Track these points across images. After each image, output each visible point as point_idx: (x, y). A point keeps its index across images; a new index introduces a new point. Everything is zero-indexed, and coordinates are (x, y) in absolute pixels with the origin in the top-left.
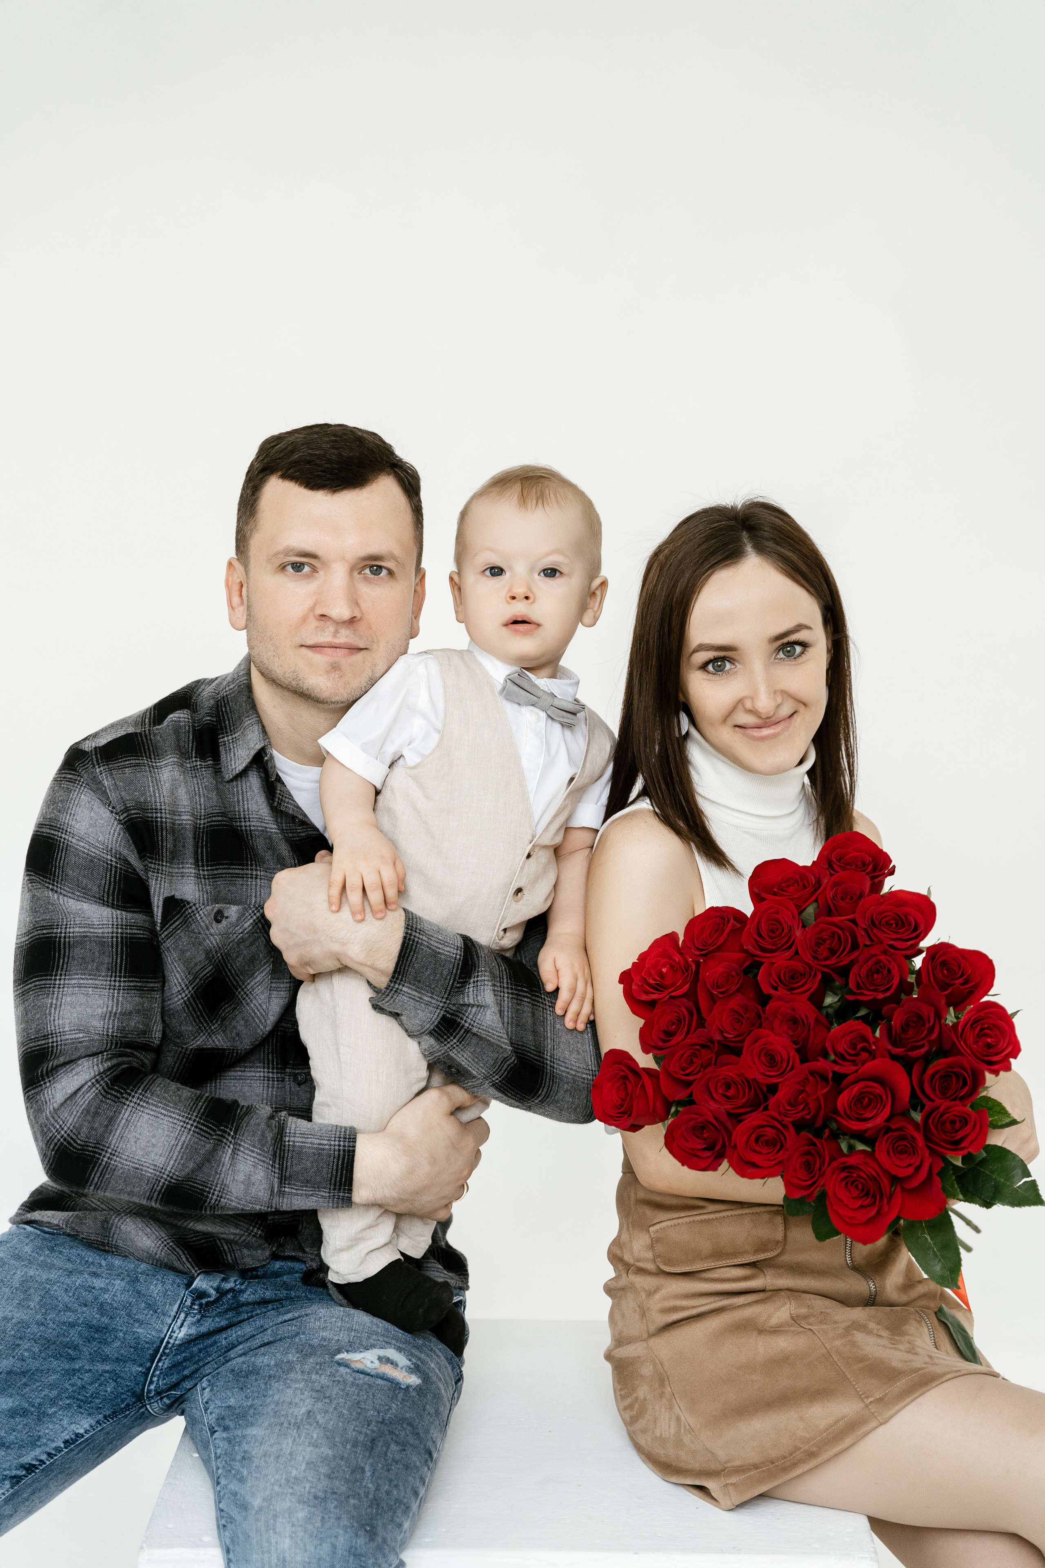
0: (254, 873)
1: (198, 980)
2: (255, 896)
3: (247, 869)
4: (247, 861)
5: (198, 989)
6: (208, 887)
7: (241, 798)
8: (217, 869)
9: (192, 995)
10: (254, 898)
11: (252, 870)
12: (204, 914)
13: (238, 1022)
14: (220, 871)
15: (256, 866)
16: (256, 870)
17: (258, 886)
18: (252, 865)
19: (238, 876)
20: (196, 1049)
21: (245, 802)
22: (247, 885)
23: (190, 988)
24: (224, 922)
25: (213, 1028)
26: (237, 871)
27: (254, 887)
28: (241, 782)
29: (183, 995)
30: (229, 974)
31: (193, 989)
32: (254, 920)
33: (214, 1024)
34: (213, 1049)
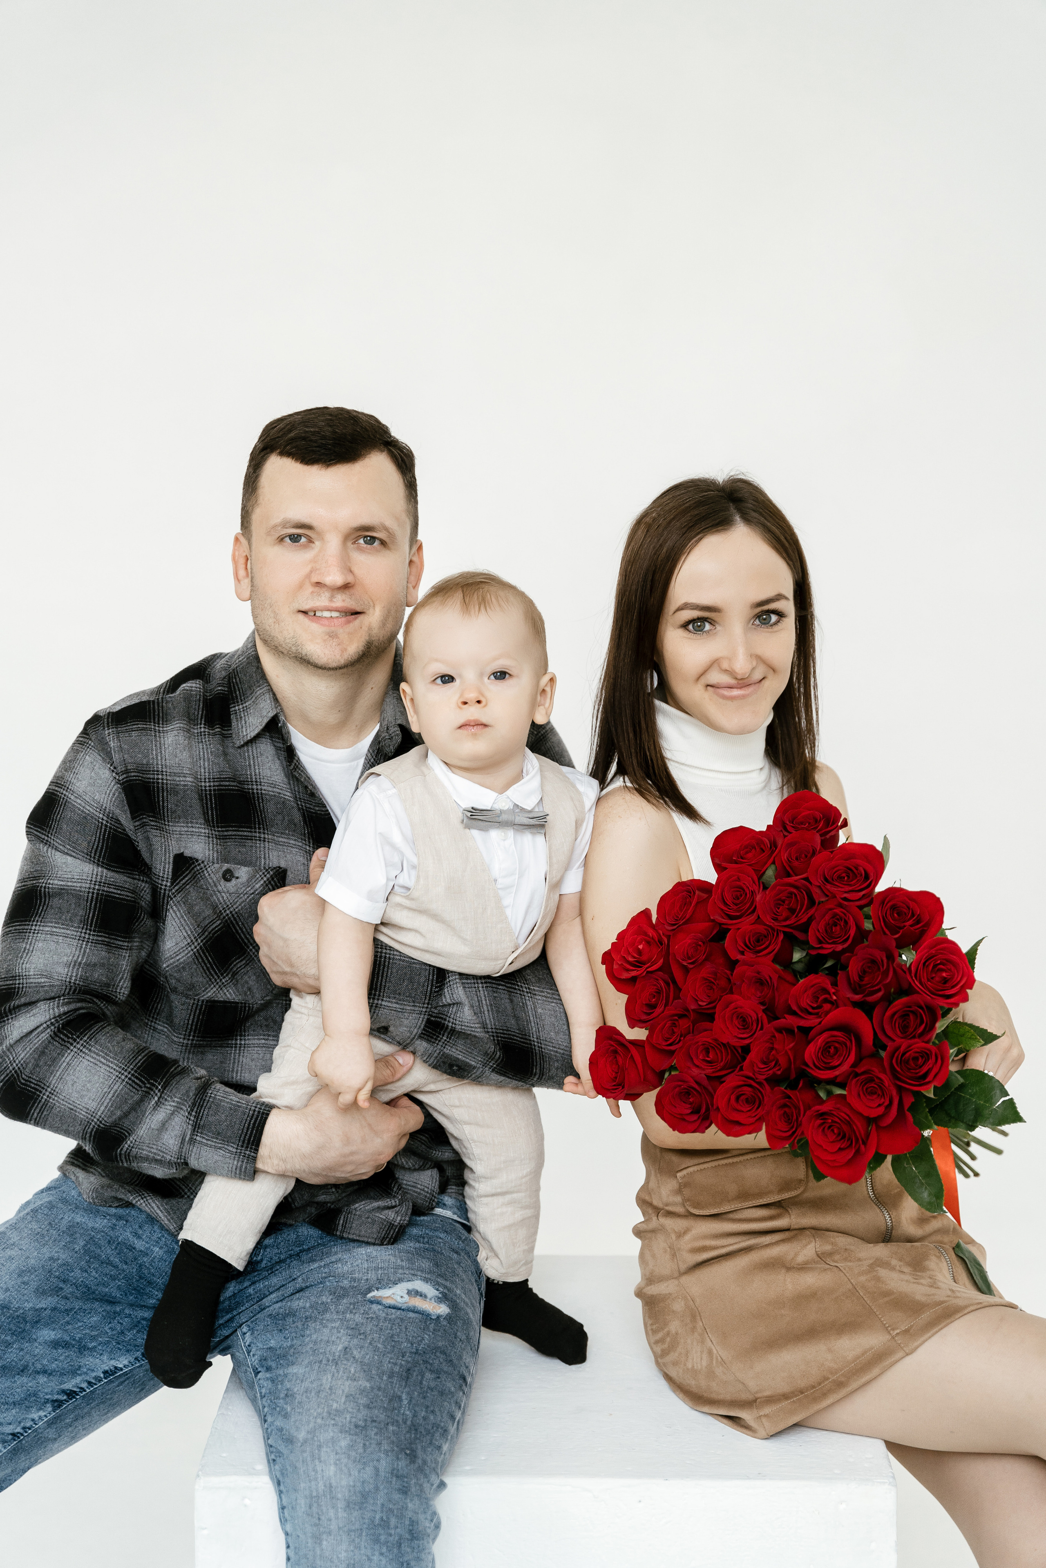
0: (262, 836)
1: (206, 933)
2: (265, 858)
3: (255, 832)
4: (255, 824)
5: (207, 942)
6: (219, 847)
7: (252, 762)
8: (227, 831)
9: (201, 947)
10: (263, 860)
11: (259, 833)
12: (213, 873)
13: (249, 977)
14: (230, 833)
15: (264, 829)
16: (264, 833)
17: (267, 849)
18: (259, 828)
19: (247, 838)
20: (207, 1001)
21: (256, 767)
22: (256, 847)
23: (199, 941)
24: (234, 881)
25: (223, 980)
26: (245, 834)
27: (262, 849)
28: (252, 747)
29: (193, 947)
30: (240, 931)
31: (202, 941)
32: (265, 882)
33: (224, 977)
34: (225, 1002)
